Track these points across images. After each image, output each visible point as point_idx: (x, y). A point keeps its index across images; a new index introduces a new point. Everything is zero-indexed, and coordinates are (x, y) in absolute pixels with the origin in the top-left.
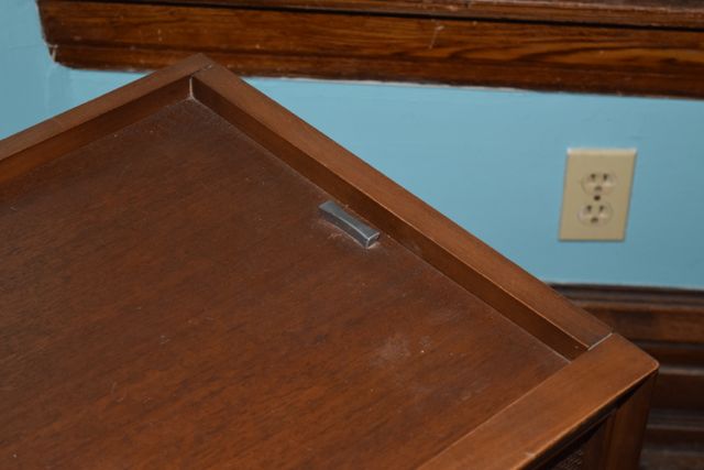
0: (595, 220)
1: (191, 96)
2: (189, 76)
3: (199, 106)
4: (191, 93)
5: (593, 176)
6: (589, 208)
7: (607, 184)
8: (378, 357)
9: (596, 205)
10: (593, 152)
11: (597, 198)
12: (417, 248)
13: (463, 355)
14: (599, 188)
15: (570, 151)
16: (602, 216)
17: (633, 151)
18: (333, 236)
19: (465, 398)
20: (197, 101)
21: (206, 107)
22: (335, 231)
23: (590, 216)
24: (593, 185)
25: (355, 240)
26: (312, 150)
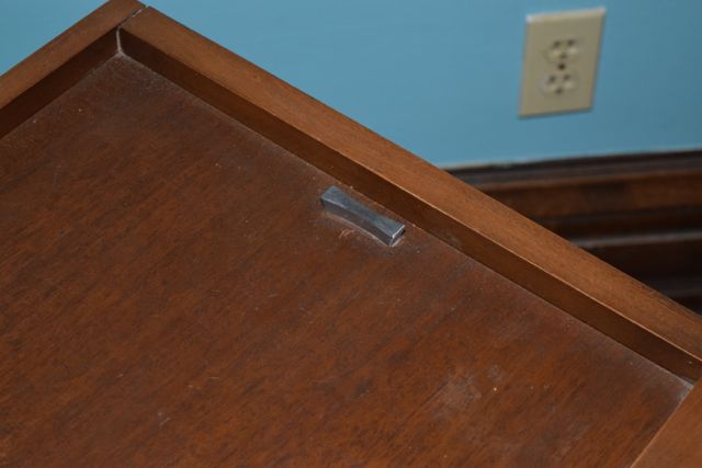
0: (559, 91)
1: (120, 53)
2: (115, 29)
3: (132, 65)
4: (119, 48)
5: (557, 44)
6: (552, 79)
7: (573, 51)
8: (441, 405)
9: (560, 74)
10: (556, 16)
11: (562, 67)
12: (454, 239)
13: (546, 387)
14: (564, 56)
15: (530, 18)
16: (568, 85)
17: (600, 11)
18: (345, 233)
19: (564, 451)
20: (129, 58)
21: (142, 66)
22: (345, 227)
23: (553, 87)
24: (556, 53)
25: (374, 237)
26: (298, 120)
